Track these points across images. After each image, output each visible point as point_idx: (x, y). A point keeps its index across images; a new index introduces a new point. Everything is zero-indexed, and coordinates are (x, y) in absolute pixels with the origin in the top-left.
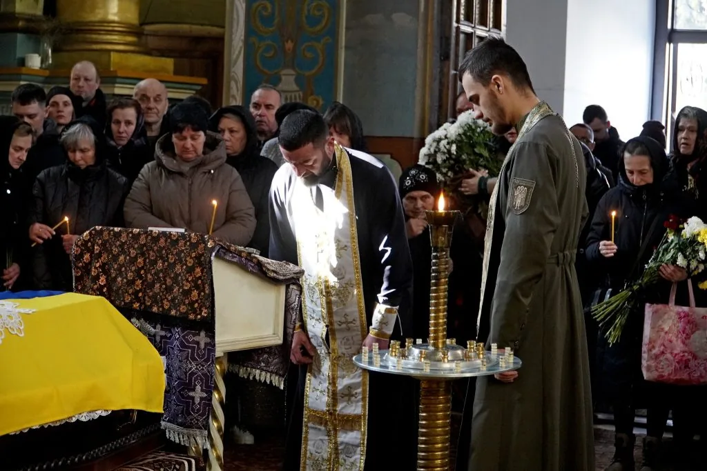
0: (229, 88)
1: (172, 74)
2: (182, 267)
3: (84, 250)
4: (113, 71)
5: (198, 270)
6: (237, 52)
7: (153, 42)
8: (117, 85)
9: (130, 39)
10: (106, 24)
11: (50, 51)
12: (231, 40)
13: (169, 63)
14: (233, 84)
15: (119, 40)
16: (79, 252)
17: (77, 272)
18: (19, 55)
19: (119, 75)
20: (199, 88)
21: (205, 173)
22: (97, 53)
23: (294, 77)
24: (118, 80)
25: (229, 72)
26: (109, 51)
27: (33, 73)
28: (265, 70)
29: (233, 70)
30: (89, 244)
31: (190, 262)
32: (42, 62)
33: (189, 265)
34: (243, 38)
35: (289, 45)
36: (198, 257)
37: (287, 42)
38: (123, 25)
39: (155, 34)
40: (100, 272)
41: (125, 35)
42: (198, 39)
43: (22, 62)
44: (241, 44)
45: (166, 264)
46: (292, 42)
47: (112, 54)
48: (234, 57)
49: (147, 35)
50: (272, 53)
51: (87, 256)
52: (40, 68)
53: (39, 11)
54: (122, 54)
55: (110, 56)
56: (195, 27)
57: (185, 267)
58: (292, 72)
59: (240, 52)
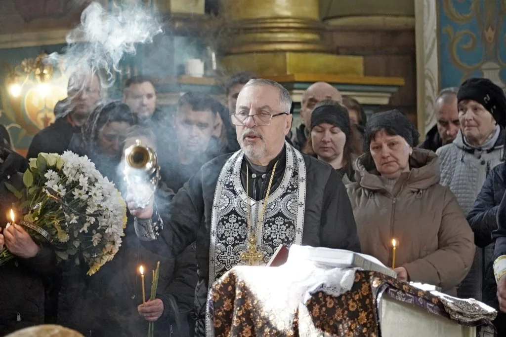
0: (424, 89)
1: (362, 76)
2: (343, 312)
3: (223, 296)
4: (290, 75)
5: (363, 315)
6: (430, 46)
7: (340, 40)
8: (295, 91)
9: (308, 36)
10: (279, 20)
11: (214, 55)
12: (422, 31)
13: (358, 62)
14: (428, 83)
15: (296, 38)
16: (218, 298)
17: (217, 323)
18: (177, 61)
19: (297, 79)
20: (395, 90)
21: (413, 192)
22: (270, 55)
23: (498, 71)
24: (296, 86)
25: (423, 69)
26: (284, 51)
27: (195, 82)
28: (464, 65)
29: (426, 66)
30: (230, 288)
31: (353, 307)
32: (206, 68)
33: (351, 309)
34: (435, 27)
35: (490, 33)
36: (363, 300)
37: (487, 30)
38: (298, 21)
39: (343, 30)
40: (244, 322)
41: (303, 33)
42: (394, 33)
43: (182, 70)
44: (434, 35)
45: (324, 309)
46: (493, 30)
47: (288, 54)
48: (427, 51)
49: (332, 31)
50: (470, 44)
51: (227, 303)
52: (205, 75)
53: (199, 8)
54: (300, 55)
55: (285, 58)
56: (389, 19)
57: (346, 312)
58: (496, 66)
59: (433, 45)
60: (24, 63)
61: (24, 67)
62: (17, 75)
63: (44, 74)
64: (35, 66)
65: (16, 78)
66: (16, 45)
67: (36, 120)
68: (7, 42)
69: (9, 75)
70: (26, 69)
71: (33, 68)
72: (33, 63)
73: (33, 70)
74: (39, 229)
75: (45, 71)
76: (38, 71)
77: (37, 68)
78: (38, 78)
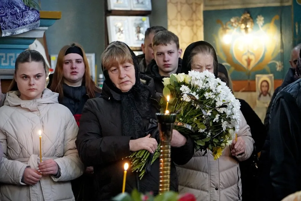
60: (232, 20)
61: (232, 23)
62: (228, 29)
63: (248, 28)
64: (240, 22)
65: (228, 31)
66: (227, 7)
67: (241, 60)
68: (220, 5)
69: (221, 28)
70: (234, 24)
71: (239, 24)
72: (239, 20)
73: (239, 25)
74: (185, 125)
75: (248, 26)
76: (243, 26)
77: (242, 23)
78: (243, 31)
